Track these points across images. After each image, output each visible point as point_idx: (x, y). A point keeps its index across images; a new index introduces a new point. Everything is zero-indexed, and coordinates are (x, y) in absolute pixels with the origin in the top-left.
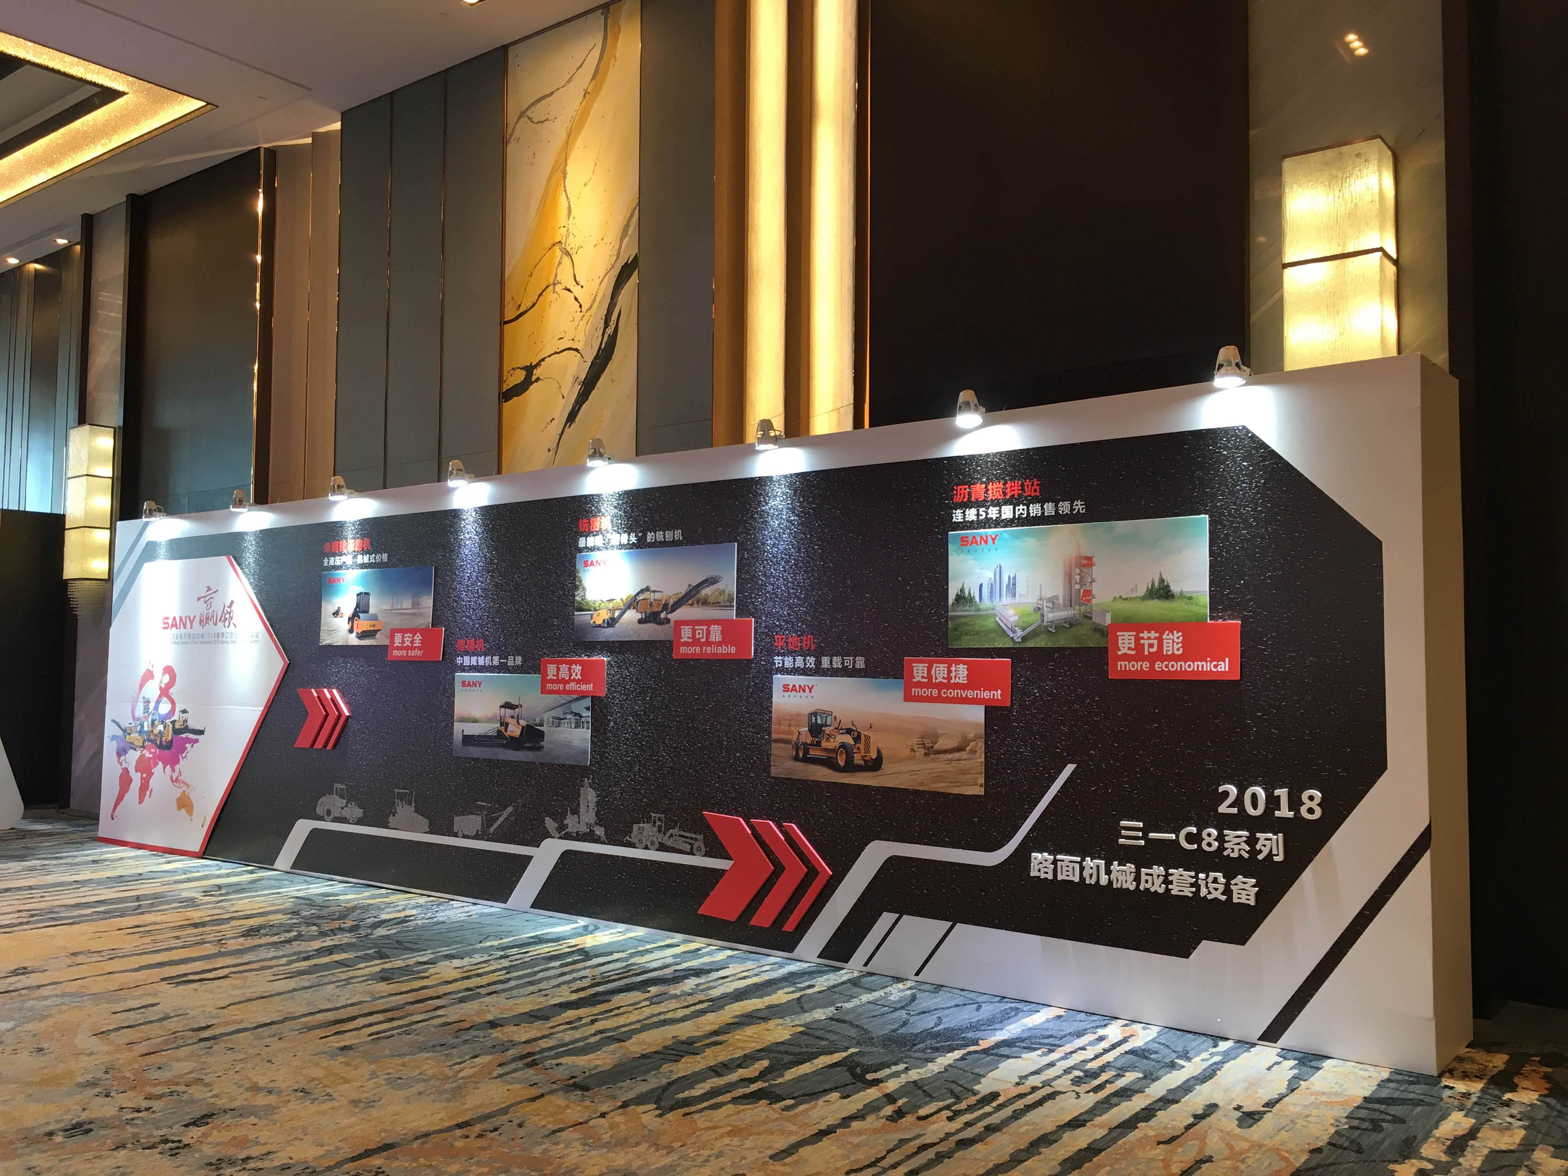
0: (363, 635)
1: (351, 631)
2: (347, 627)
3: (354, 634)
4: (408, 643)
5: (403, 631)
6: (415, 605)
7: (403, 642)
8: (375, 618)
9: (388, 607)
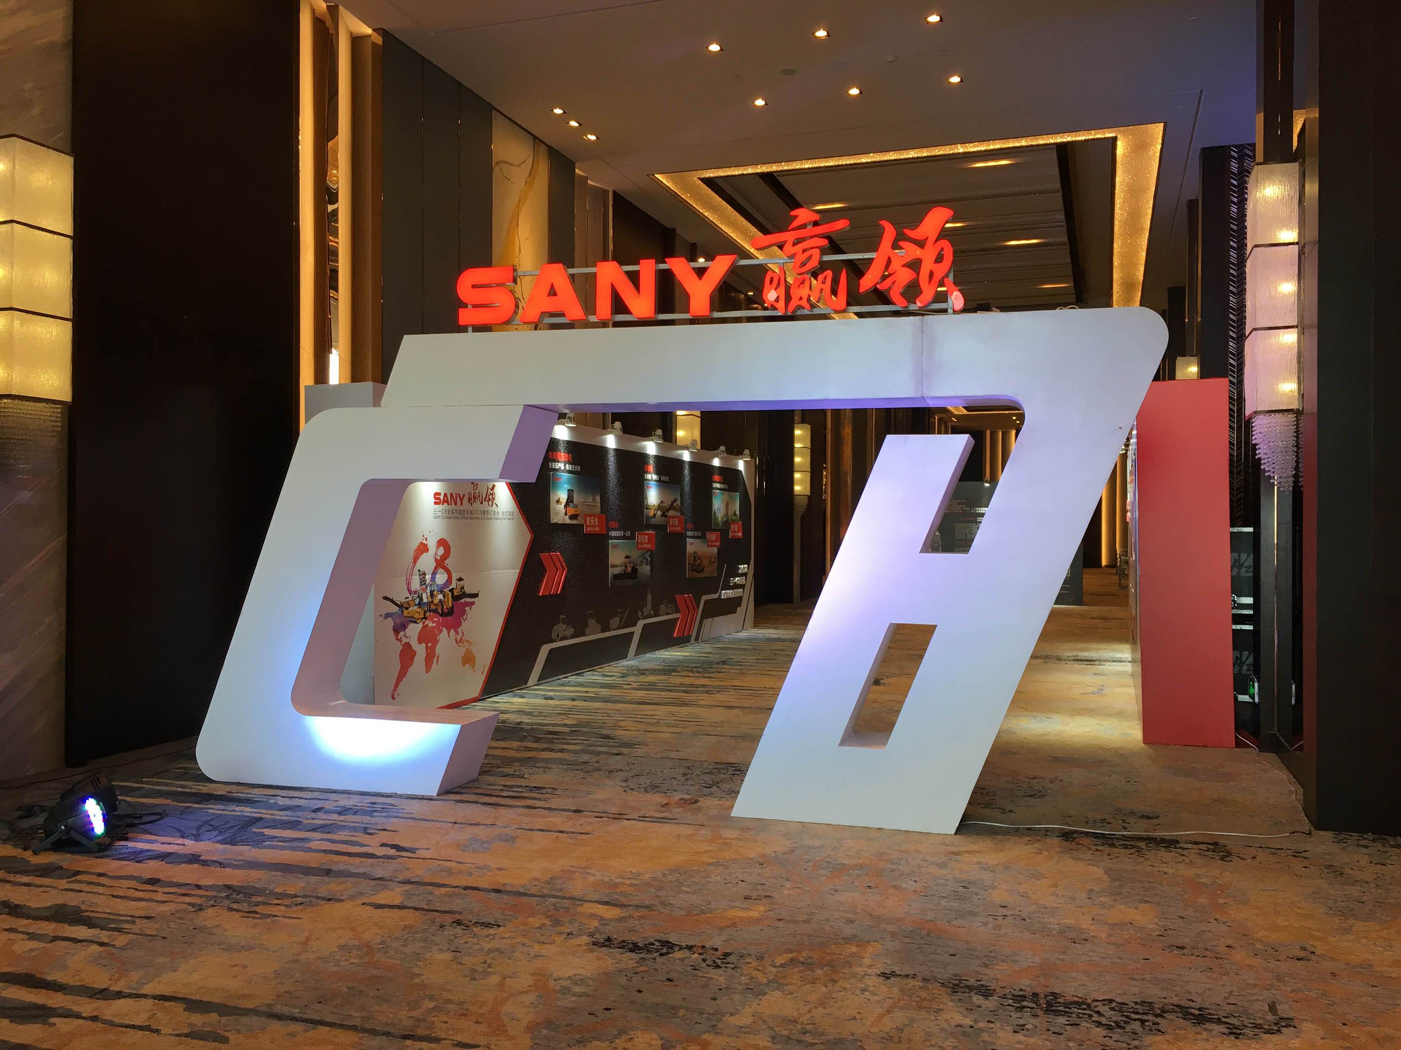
0: (573, 517)
1: (566, 514)
2: (564, 511)
3: (568, 517)
4: (593, 523)
5: (590, 516)
6: (594, 500)
7: (590, 522)
8: (576, 506)
9: (582, 500)
